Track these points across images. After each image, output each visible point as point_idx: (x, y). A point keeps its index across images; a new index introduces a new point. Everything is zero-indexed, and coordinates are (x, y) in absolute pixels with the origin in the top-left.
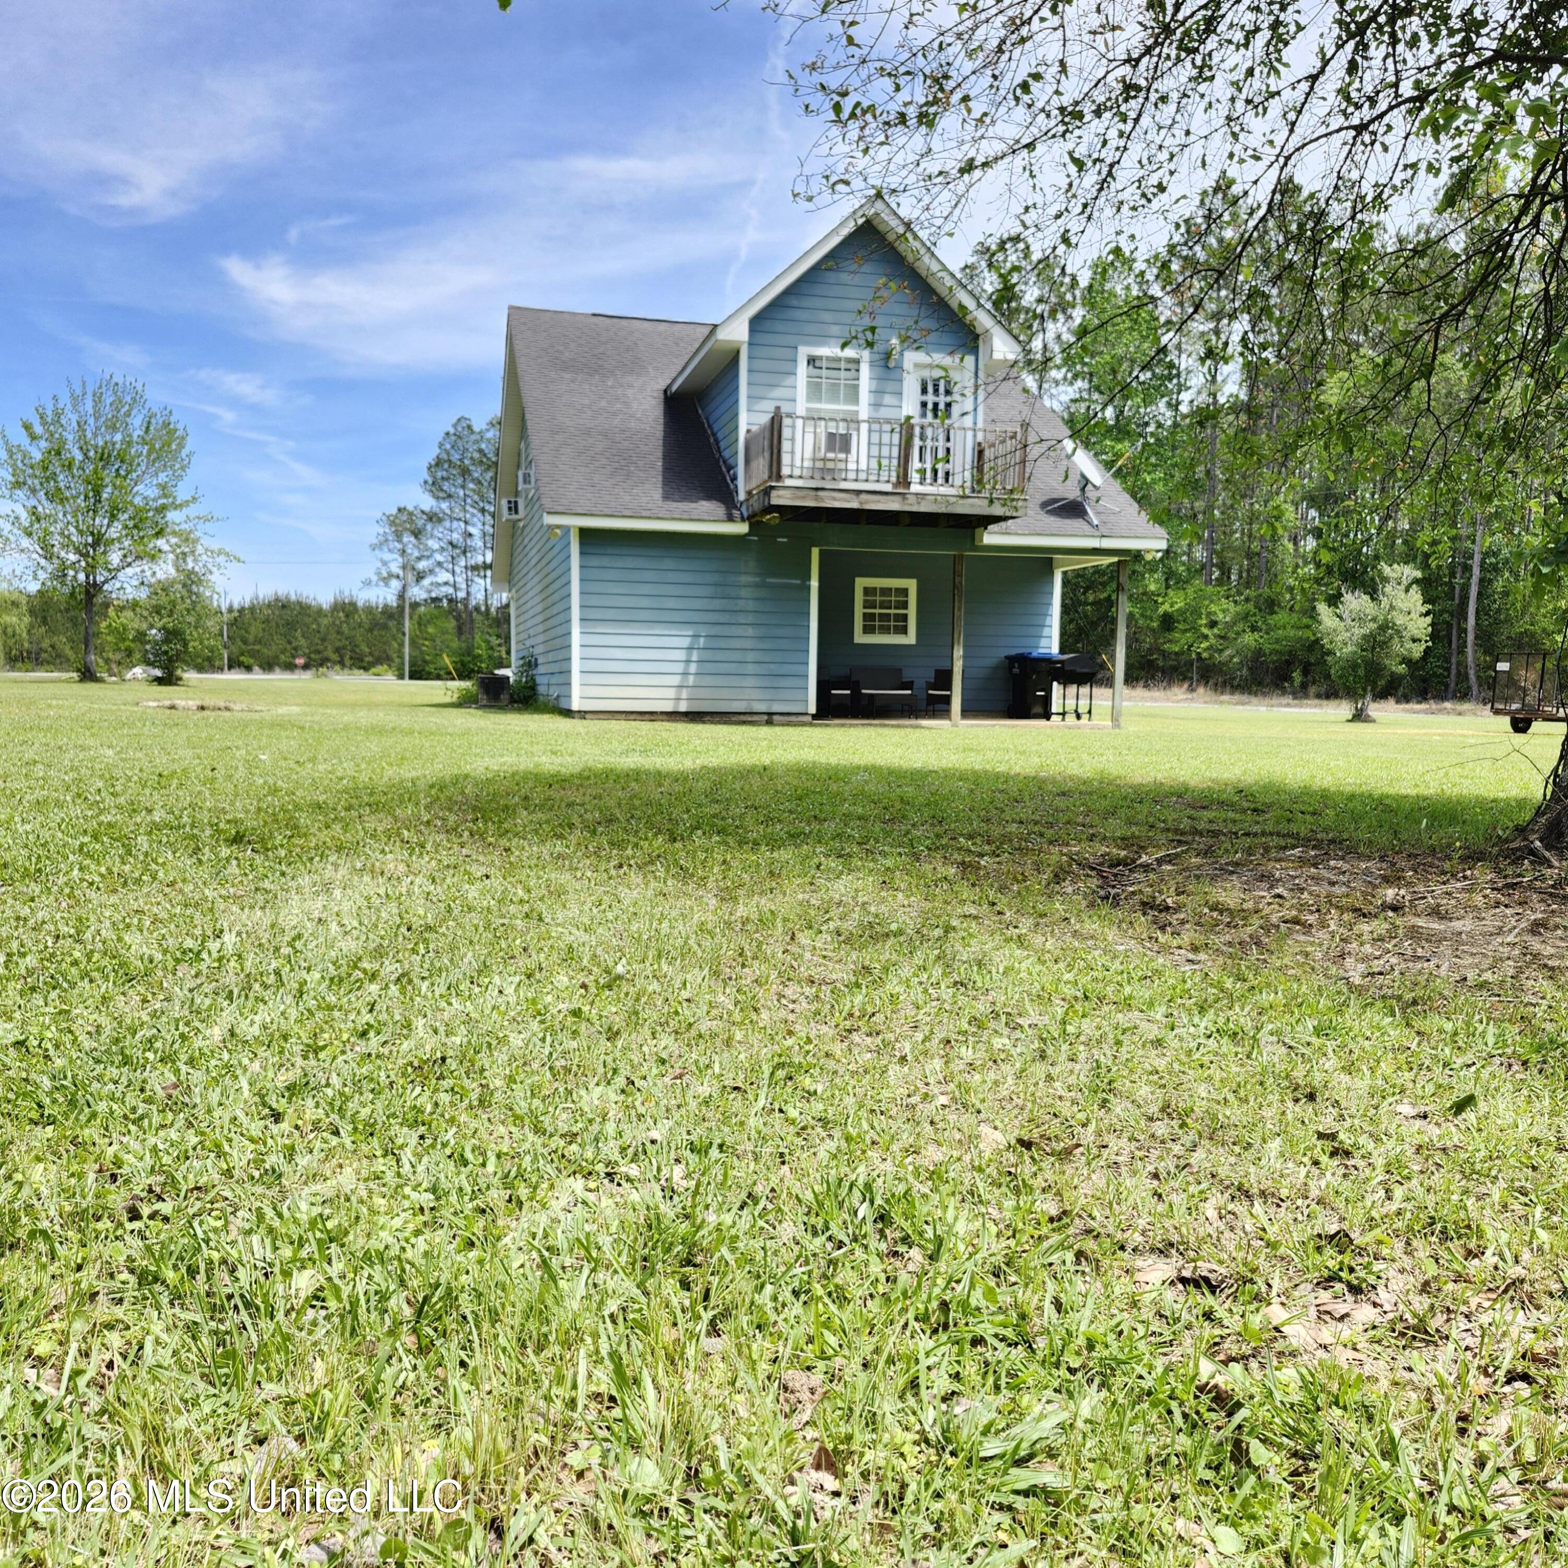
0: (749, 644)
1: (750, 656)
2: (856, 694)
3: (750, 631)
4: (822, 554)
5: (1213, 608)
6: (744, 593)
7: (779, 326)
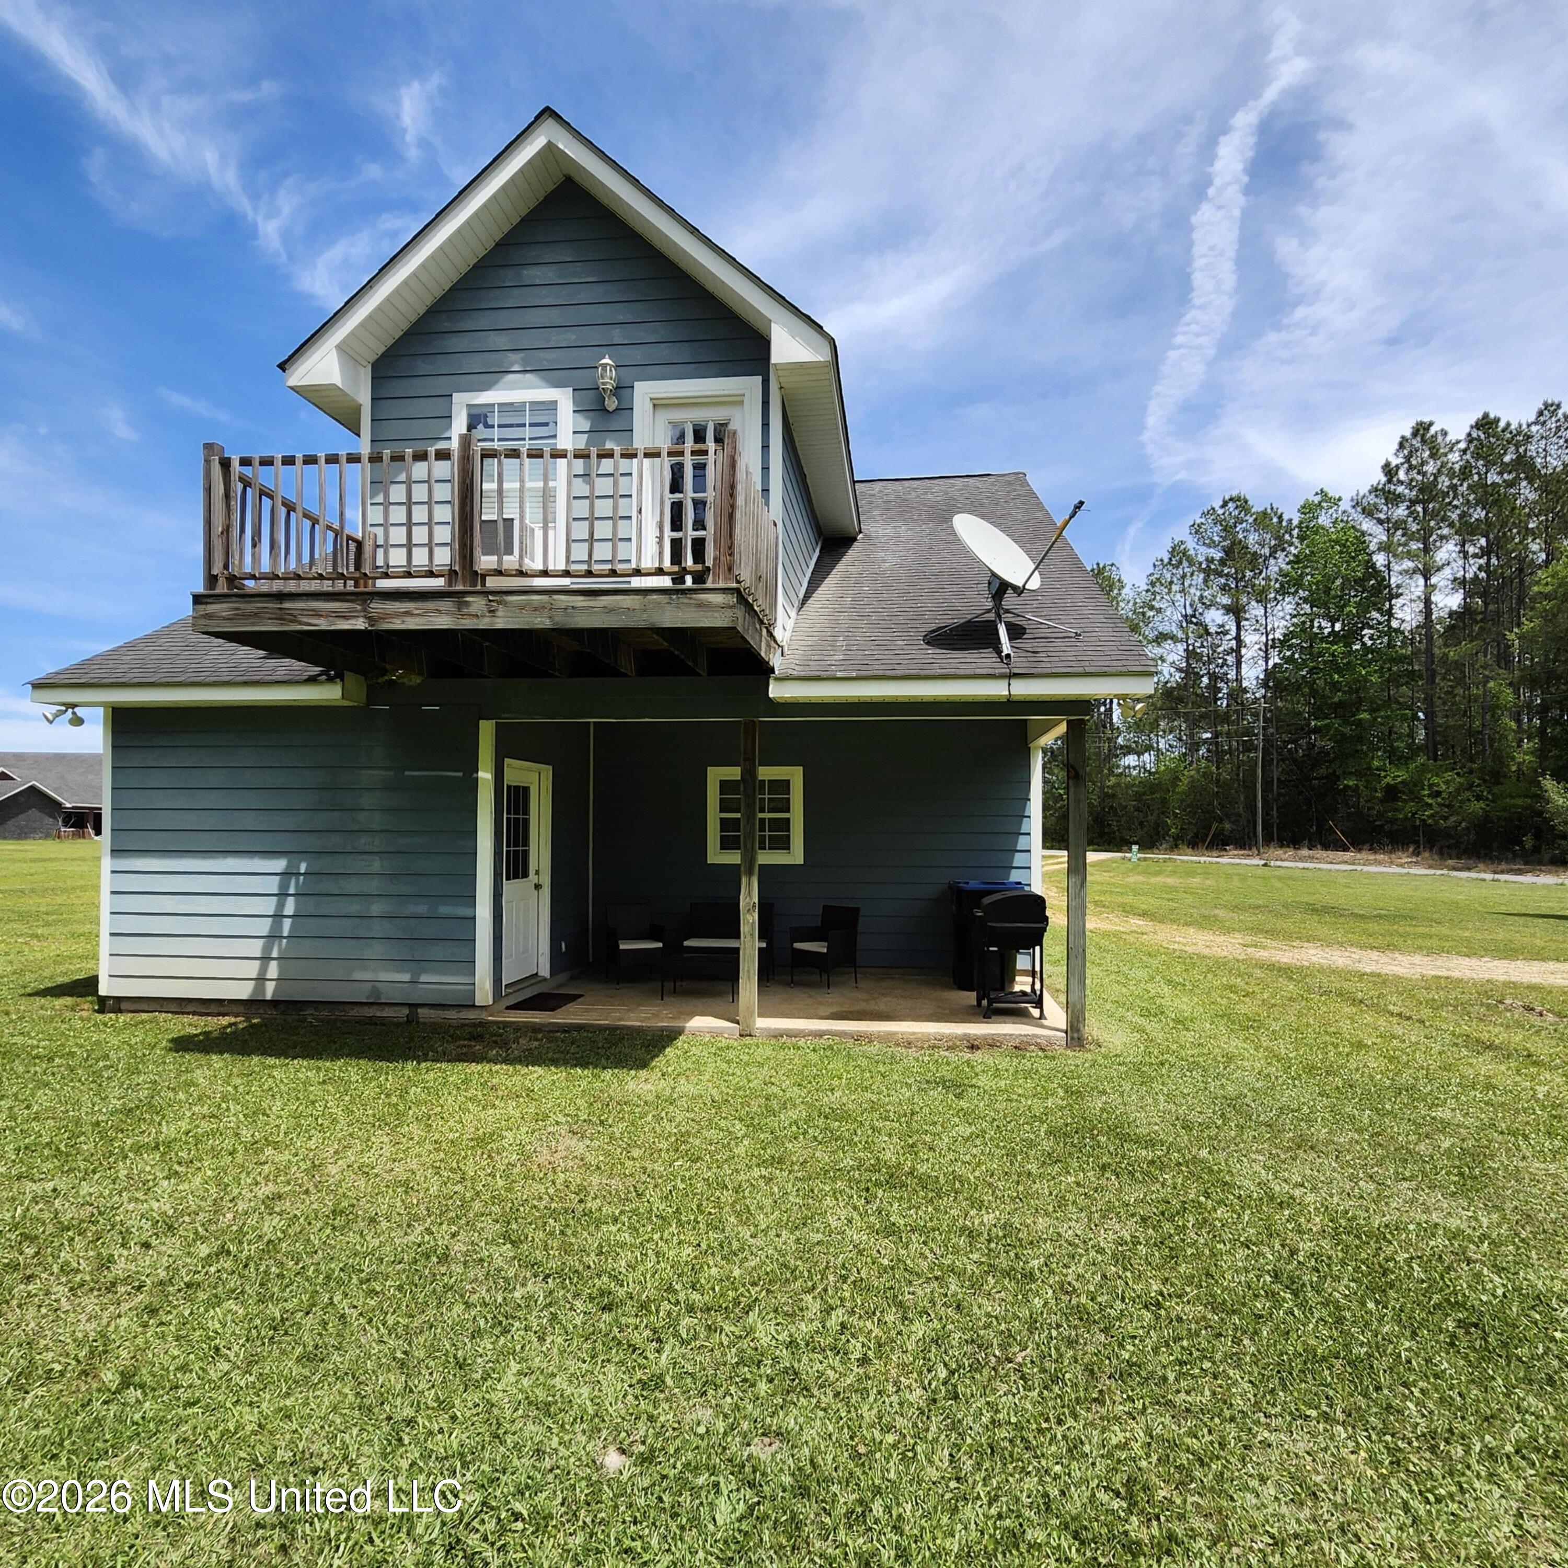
0: (373, 886)
1: (376, 908)
2: (674, 948)
3: (376, 865)
4: (500, 731)
5: (1435, 780)
6: (366, 800)
7: (422, 367)
